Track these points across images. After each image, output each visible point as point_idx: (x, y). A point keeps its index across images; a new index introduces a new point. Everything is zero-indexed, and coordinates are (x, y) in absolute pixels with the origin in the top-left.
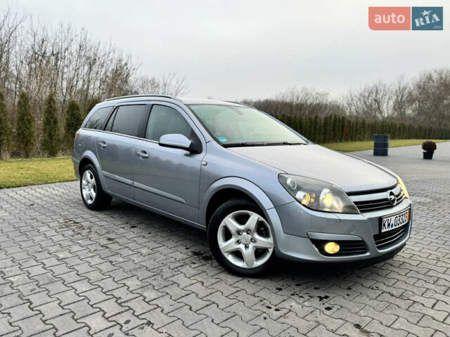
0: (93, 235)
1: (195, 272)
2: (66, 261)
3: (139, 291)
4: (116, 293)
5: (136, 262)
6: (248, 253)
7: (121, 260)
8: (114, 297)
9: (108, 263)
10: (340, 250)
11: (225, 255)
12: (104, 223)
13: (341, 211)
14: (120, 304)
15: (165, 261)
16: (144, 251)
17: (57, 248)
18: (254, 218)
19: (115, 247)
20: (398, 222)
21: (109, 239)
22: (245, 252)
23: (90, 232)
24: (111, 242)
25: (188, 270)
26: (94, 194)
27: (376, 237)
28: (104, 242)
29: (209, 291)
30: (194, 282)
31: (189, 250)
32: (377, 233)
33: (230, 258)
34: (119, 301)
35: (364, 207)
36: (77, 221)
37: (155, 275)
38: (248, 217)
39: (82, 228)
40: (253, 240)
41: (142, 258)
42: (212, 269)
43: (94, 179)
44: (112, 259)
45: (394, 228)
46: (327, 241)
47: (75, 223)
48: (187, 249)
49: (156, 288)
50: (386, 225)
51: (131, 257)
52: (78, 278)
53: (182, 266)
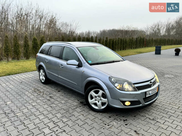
0: (45, 96)
1: (81, 110)
2: (35, 106)
3: (61, 118)
4: (53, 119)
5: (60, 106)
6: (99, 104)
7: (55, 106)
8: (53, 121)
9: (50, 107)
10: (131, 104)
11: (91, 104)
12: (48, 90)
13: (131, 91)
14: (54, 124)
15: (70, 106)
16: (63, 102)
17: (32, 101)
18: (101, 92)
19: (52, 100)
20: (153, 92)
21: (50, 97)
22: (98, 103)
23: (43, 94)
24: (51, 98)
25: (78, 110)
26: (44, 79)
27: (144, 99)
28: (48, 98)
29: (85, 118)
30: (80, 114)
31: (79, 101)
32: (145, 97)
33: (93, 106)
34: (54, 123)
35: (140, 88)
36: (38, 89)
37: (66, 112)
38: (98, 91)
39: (40, 92)
40: (101, 100)
41: (62, 105)
42: (87, 109)
43: (44, 73)
44: (51, 105)
45: (151, 95)
46: (126, 101)
47: (38, 90)
48: (78, 101)
49: (67, 117)
50: (148, 94)
51: (58, 105)
52: (40, 114)
53: (76, 108)
